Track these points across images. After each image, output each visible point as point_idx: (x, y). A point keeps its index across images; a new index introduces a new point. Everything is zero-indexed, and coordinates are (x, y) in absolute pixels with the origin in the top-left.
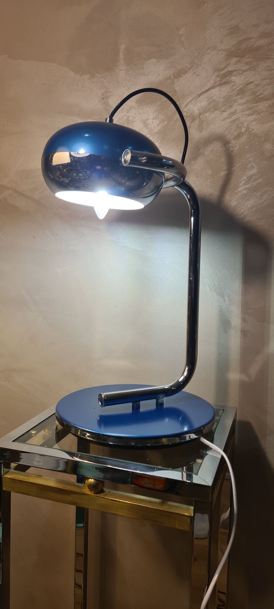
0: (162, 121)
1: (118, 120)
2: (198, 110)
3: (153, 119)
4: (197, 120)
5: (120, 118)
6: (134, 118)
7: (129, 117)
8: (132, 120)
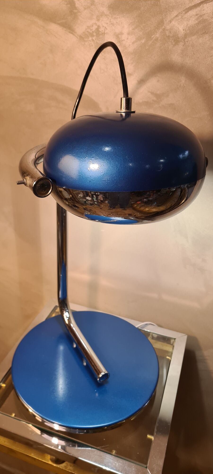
0: (139, 39)
1: (86, 29)
2: (183, 30)
3: (128, 34)
4: (181, 44)
5: (88, 27)
6: (106, 29)
7: (99, 27)
8: (102, 31)
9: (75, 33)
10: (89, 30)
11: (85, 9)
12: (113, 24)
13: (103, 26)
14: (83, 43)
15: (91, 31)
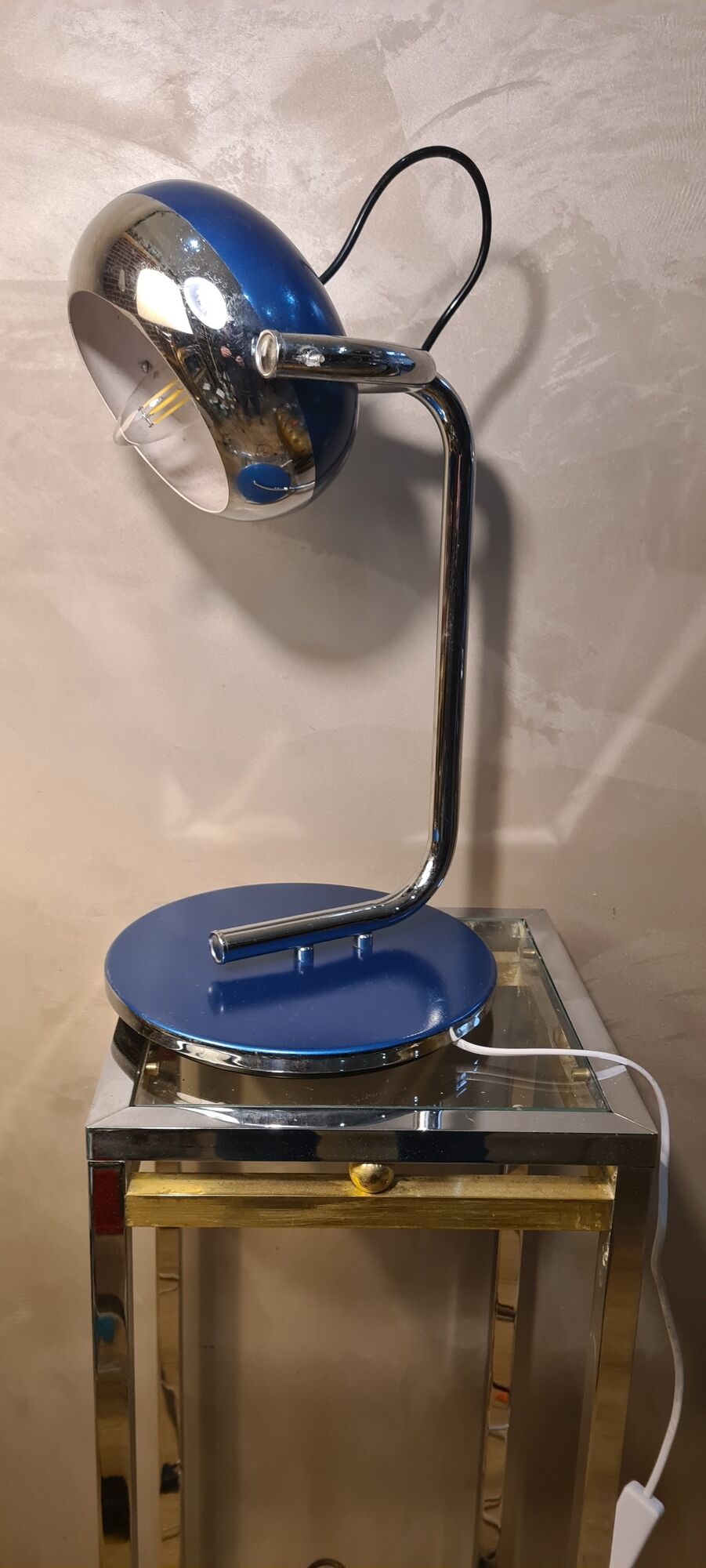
1: (218, 155)
3: (324, 163)
6: (268, 154)
7: (251, 149)
8: (260, 158)
9: (191, 164)
10: (227, 158)
11: (214, 109)
13: (261, 148)
15: (232, 159)
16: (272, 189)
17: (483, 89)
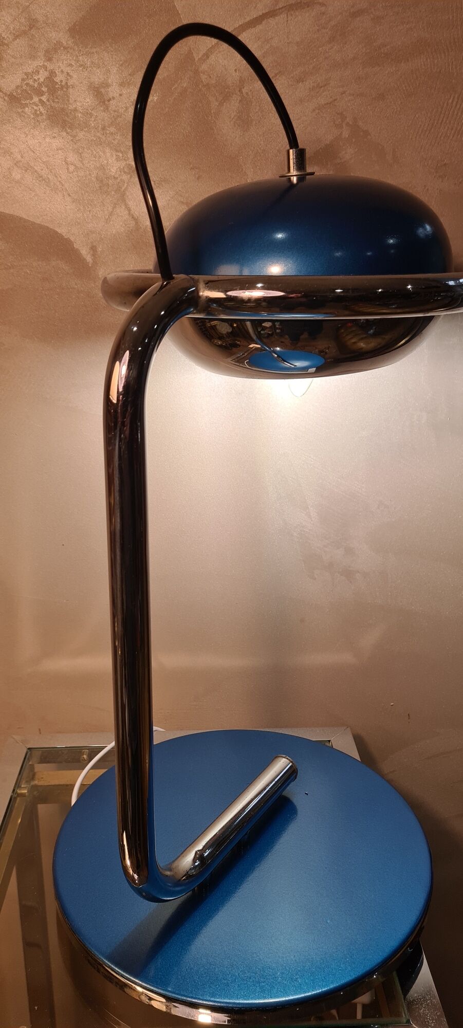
1: (23, 80)
2: (236, 70)
3: (122, 85)
4: (236, 98)
5: (26, 74)
6: (69, 78)
7: (52, 73)
8: (62, 81)
10: (31, 82)
11: (16, 37)
12: (83, 66)
13: (62, 71)
14: (20, 110)
15: (36, 83)
16: (75, 110)
17: (264, 12)
